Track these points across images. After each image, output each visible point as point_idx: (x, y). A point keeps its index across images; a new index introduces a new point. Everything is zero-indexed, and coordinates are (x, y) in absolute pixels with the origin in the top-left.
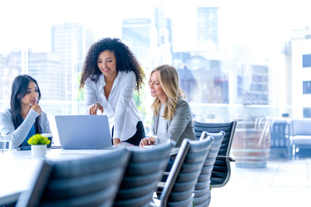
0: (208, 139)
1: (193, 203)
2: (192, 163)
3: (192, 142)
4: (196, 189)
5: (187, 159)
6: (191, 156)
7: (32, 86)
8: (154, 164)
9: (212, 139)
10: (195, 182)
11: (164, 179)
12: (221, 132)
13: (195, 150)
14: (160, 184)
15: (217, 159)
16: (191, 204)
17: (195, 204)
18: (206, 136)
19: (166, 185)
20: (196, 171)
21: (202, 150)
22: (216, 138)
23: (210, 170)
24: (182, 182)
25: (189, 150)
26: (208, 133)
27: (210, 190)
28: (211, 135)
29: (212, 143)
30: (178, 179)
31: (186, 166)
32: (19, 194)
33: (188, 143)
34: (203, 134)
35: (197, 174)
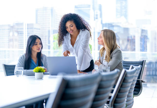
0: (134, 69)
1: (126, 104)
2: (127, 82)
3: (127, 71)
4: (128, 97)
5: (124, 80)
6: (127, 78)
7: (37, 41)
9: (136, 69)
10: (127, 93)
11: (112, 92)
12: (140, 65)
13: (129, 75)
14: (110, 94)
15: (137, 80)
16: (125, 105)
17: (127, 105)
18: (132, 68)
19: (113, 95)
20: (128, 87)
21: (132, 75)
22: (139, 69)
23: (134, 86)
24: (122, 93)
25: (126, 75)
26: (134, 66)
27: (133, 97)
29: (136, 72)
30: (119, 91)
31: (124, 84)
33: (125, 71)
34: (131, 66)
35: (129, 89)
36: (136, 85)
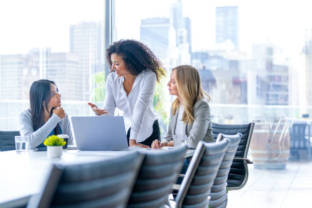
0: (224, 141)
1: (209, 206)
2: (208, 165)
3: (208, 145)
4: (212, 192)
5: (203, 161)
6: (206, 158)
8: (169, 166)
9: (228, 141)
10: (211, 185)
11: (179, 181)
12: (238, 134)
13: (210, 153)
14: (175, 187)
15: (234, 161)
18: (222, 138)
19: (181, 188)
20: (211, 173)
21: (219, 152)
22: (233, 140)
23: (227, 172)
24: (197, 185)
25: (205, 152)
26: (224, 135)
27: (227, 192)
28: (228, 137)
29: (228, 145)
30: (193, 182)
31: (201, 168)
32: (29, 198)
33: (203, 146)
34: (220, 136)
35: (214, 176)
36: (232, 169)
